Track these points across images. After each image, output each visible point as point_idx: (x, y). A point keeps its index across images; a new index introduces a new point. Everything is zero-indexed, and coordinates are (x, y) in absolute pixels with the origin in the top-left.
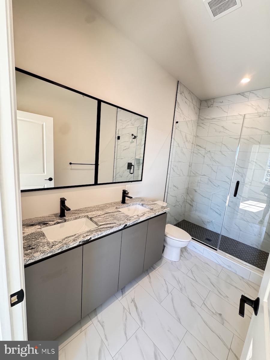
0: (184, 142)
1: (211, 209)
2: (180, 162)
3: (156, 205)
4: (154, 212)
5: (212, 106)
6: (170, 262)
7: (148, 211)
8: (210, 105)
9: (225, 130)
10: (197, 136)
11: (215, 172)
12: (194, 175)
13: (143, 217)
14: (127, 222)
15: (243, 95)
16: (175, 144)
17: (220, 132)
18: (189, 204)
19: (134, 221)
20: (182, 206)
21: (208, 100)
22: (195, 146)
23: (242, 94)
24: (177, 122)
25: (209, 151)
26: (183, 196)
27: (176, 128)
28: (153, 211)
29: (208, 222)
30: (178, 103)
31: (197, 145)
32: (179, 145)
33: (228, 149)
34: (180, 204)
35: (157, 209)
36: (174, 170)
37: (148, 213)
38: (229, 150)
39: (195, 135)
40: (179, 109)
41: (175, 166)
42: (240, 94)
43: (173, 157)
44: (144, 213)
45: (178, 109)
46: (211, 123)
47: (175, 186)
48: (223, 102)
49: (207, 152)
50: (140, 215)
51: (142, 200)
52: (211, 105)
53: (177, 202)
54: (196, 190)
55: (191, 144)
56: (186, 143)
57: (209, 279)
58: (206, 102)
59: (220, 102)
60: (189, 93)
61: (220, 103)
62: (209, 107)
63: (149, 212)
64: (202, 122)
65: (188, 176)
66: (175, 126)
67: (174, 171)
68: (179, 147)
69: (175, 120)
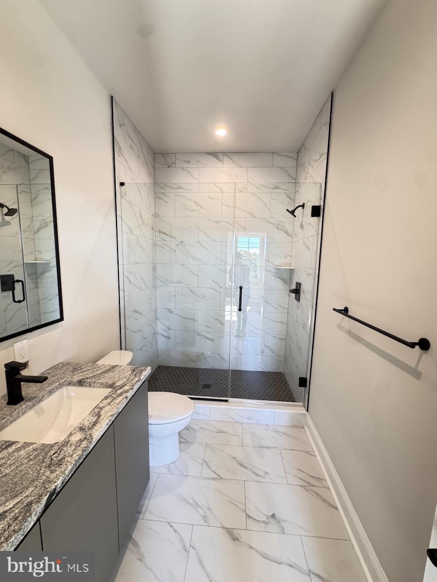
0: (140, 226)
1: (199, 334)
2: (137, 263)
3: (117, 369)
4: (121, 394)
5: (174, 165)
6: (166, 471)
7: (106, 398)
8: (170, 165)
9: (200, 207)
10: (157, 216)
11: (195, 275)
12: (162, 284)
13: (98, 425)
14: (53, 476)
15: (215, 157)
16: (125, 229)
17: (193, 210)
18: (164, 336)
19: (76, 457)
20: (152, 344)
21: (167, 153)
22: (158, 234)
23: (214, 154)
24: (122, 184)
25: (182, 242)
26: (151, 325)
27: (122, 197)
28: (119, 392)
29: (198, 356)
30: (118, 143)
31: (160, 232)
32: (131, 231)
33: (208, 237)
34: (148, 342)
35: (125, 380)
36: (130, 281)
37: (109, 404)
38: (210, 239)
39: (154, 214)
40: (121, 157)
41: (131, 273)
42: (212, 155)
43: (124, 255)
44: (96, 411)
45: (119, 156)
46: (178, 195)
47: (137, 312)
48: (189, 162)
49: (178, 243)
50: (87, 423)
51: (75, 370)
52: (171, 163)
53: (143, 339)
54: (171, 310)
55: (150, 229)
56: (142, 226)
57: (234, 458)
58: (164, 157)
59: (185, 161)
60: (134, 131)
61: (186, 163)
62: (169, 167)
63: (109, 400)
64: (163, 191)
65: (154, 287)
66: (119, 190)
67: (131, 283)
68: (132, 234)
69: (118, 179)
